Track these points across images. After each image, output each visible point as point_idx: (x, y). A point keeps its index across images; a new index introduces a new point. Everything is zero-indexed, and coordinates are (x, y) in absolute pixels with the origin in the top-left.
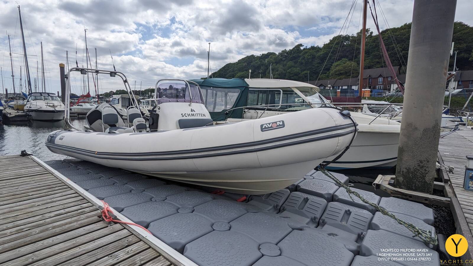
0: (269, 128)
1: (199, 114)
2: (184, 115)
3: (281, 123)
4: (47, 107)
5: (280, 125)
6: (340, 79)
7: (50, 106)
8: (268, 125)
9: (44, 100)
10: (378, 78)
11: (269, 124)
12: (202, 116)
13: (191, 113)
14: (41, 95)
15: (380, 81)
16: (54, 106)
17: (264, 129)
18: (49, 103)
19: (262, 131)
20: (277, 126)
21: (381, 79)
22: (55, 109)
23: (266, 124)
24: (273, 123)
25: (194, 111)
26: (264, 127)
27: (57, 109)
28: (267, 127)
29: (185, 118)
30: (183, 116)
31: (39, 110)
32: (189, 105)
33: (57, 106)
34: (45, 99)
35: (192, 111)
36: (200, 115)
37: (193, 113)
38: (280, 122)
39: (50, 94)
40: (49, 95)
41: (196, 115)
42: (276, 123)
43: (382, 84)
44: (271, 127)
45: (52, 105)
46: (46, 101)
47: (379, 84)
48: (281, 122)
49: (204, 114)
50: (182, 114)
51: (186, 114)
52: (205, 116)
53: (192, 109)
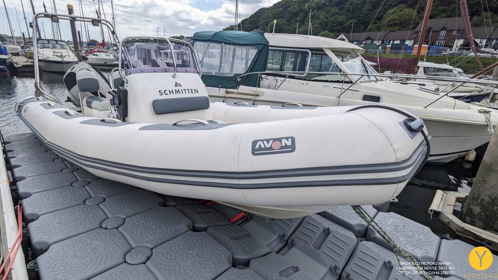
0: (266, 149)
1: (188, 90)
2: (163, 92)
3: (289, 143)
4: (55, 56)
5: (286, 146)
6: (393, 31)
7: (57, 56)
8: (265, 142)
9: (52, 49)
10: (440, 31)
11: (268, 141)
12: (192, 93)
13: (174, 88)
14: (49, 43)
15: (442, 35)
16: (61, 56)
17: (257, 150)
18: (56, 53)
19: (254, 154)
20: (282, 147)
21: (444, 32)
22: (63, 60)
23: (262, 140)
24: (274, 140)
25: (181, 86)
26: (257, 147)
27: (66, 59)
28: (263, 146)
29: (164, 97)
30: (162, 94)
31: (46, 61)
32: (174, 77)
33: (65, 56)
34: (54, 47)
35: (176, 85)
36: (190, 91)
37: (179, 88)
38: (287, 139)
39: (58, 41)
40: (57, 43)
41: (184, 91)
42: (280, 140)
43: (443, 38)
44: (271, 148)
45: (59, 54)
46: (54, 50)
47: (439, 39)
48: (290, 140)
49: (197, 89)
50: (161, 92)
51: (166, 90)
52: (198, 92)
53: (176, 83)
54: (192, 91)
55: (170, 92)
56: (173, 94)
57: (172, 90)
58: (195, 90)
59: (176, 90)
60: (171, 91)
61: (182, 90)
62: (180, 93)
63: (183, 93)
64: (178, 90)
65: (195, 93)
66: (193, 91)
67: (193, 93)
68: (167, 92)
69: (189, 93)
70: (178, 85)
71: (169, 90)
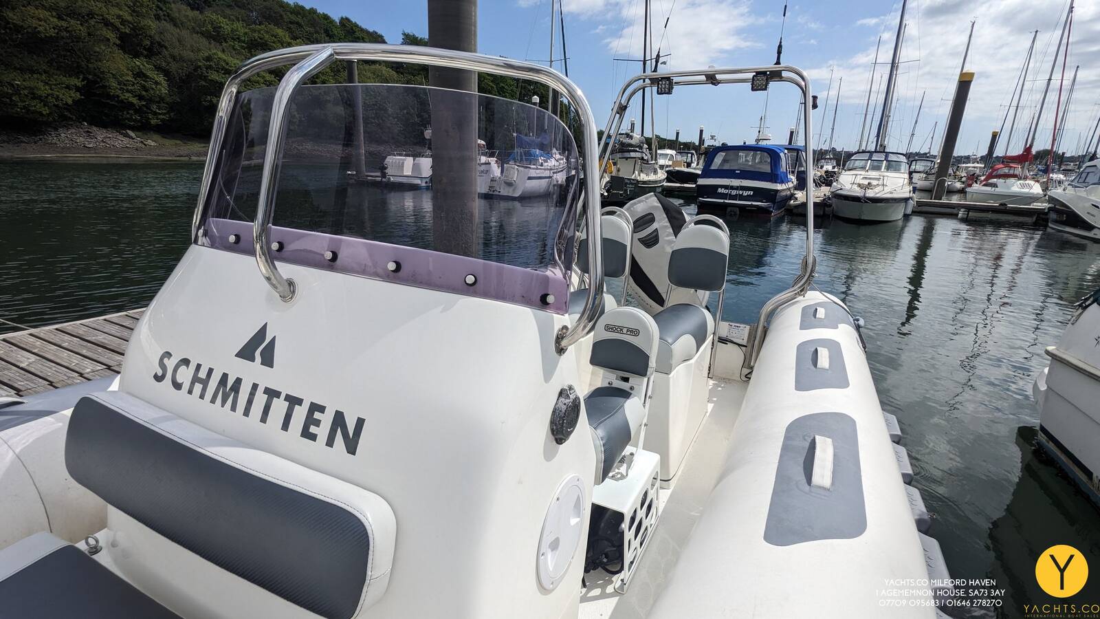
7: (861, 185)
9: (867, 171)
14: (870, 158)
16: (868, 186)
18: (866, 178)
22: (864, 194)
27: (871, 193)
33: (874, 187)
35: (258, 346)
37: (252, 373)
39: (891, 155)
40: (887, 159)
45: (868, 182)
49: (360, 423)
50: (166, 360)
51: (186, 362)
52: (352, 448)
53: (262, 332)
54: (310, 421)
55: (195, 379)
56: (202, 397)
57: (210, 371)
58: (339, 419)
59: (225, 377)
60: (202, 374)
61: (255, 387)
62: (233, 408)
63: (246, 413)
64: (238, 381)
65: (330, 443)
66: (317, 423)
67: (313, 437)
68: (185, 375)
69: (285, 426)
70: (258, 354)
71: (199, 367)
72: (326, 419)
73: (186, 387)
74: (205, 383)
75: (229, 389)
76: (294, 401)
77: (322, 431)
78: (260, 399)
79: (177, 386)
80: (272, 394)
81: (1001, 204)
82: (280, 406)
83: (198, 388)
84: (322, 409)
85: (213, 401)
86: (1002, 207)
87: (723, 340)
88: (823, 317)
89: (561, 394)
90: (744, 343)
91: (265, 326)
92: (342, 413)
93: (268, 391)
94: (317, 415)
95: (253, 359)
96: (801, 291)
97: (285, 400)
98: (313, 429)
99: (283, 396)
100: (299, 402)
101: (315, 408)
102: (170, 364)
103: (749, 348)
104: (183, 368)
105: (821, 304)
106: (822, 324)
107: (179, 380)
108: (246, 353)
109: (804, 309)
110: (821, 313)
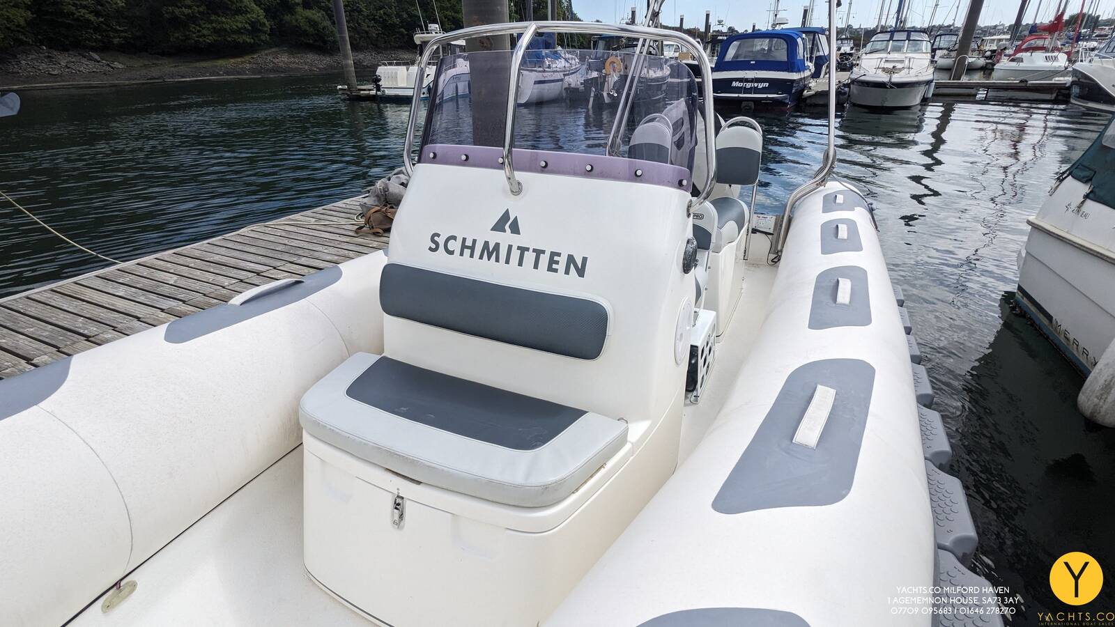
4: (879, 71)
7: (884, 69)
9: (887, 53)
14: (891, 38)
16: (892, 70)
18: (890, 61)
27: (898, 78)
31: (859, 82)
33: (900, 71)
34: (894, 49)
35: (506, 223)
37: (505, 239)
39: (913, 32)
40: (909, 37)
45: (892, 65)
49: (585, 260)
50: (436, 238)
51: (454, 238)
52: (581, 272)
53: (506, 216)
54: (552, 261)
55: (464, 247)
56: (472, 256)
57: (474, 241)
58: (571, 259)
59: (486, 244)
60: (469, 243)
61: (510, 247)
62: (497, 260)
63: (507, 262)
64: (497, 246)
65: (567, 272)
66: (557, 263)
67: (556, 271)
68: (455, 246)
69: (536, 266)
70: (507, 227)
71: (464, 240)
72: (563, 260)
73: (457, 252)
74: (472, 248)
75: (491, 251)
76: (539, 253)
77: (561, 267)
78: (515, 254)
79: (451, 253)
80: (523, 250)
81: (1021, 81)
82: (530, 257)
83: (467, 252)
84: (559, 255)
85: (481, 257)
86: (1023, 84)
87: (755, 231)
88: (842, 202)
89: (688, 242)
90: (771, 231)
91: (507, 212)
92: (572, 256)
93: (519, 248)
94: (556, 258)
95: (505, 231)
96: (822, 182)
97: (533, 252)
98: (554, 266)
99: (531, 250)
100: (543, 252)
101: (553, 254)
102: (441, 241)
103: (775, 235)
104: (452, 242)
105: (840, 192)
106: (841, 207)
107: (450, 248)
108: (499, 227)
109: (825, 197)
110: (840, 199)
